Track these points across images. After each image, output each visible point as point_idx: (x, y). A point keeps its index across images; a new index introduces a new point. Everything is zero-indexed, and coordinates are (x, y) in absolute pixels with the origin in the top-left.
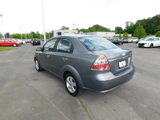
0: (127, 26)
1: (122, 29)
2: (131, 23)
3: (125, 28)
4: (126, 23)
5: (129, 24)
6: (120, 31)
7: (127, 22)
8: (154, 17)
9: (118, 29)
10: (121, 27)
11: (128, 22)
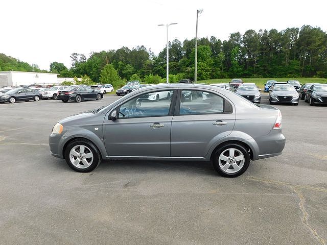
0: (74, 62)
1: (65, 68)
2: (81, 56)
3: (72, 66)
4: (72, 56)
5: (79, 58)
6: (63, 72)
7: (74, 54)
8: (118, 50)
9: (56, 67)
10: (63, 64)
11: (76, 54)
